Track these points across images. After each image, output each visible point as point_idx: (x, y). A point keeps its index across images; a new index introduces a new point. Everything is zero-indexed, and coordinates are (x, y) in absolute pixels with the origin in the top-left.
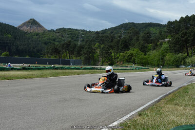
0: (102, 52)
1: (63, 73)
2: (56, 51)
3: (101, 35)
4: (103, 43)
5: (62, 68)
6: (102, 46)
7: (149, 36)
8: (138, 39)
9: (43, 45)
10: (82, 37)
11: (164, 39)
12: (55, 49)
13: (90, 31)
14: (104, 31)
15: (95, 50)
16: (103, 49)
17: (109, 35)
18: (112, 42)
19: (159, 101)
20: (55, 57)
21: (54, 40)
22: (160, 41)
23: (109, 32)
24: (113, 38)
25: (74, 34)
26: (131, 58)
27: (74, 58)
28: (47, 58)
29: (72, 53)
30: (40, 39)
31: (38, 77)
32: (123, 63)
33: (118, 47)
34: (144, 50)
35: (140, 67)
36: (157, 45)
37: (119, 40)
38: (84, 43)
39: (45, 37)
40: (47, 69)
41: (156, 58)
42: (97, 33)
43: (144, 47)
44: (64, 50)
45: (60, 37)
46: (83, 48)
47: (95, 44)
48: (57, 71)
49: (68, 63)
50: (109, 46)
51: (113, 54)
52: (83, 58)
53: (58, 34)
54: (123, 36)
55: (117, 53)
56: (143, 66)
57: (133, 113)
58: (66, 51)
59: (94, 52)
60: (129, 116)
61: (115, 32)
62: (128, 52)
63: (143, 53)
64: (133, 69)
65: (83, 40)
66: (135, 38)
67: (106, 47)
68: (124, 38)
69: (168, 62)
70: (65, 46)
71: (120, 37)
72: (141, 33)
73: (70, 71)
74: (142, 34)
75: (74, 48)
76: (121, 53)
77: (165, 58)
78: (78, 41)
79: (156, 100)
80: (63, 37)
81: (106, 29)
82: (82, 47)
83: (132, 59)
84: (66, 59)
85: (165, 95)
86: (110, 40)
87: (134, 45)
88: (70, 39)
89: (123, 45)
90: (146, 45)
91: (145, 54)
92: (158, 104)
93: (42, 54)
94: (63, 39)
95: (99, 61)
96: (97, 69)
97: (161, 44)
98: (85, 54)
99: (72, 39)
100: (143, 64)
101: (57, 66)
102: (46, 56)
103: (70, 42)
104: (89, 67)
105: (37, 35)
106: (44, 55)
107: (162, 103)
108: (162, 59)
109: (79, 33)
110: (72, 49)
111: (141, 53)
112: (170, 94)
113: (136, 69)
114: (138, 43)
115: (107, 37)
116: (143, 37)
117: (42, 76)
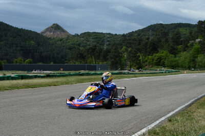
0: (129, 56)
1: (89, 79)
2: (81, 57)
3: (128, 38)
4: (130, 47)
5: (88, 74)
6: (129, 49)
7: (179, 37)
8: (167, 41)
9: (68, 51)
10: (108, 41)
11: (194, 40)
12: (80, 54)
13: (116, 35)
14: (131, 34)
15: (122, 54)
16: (130, 52)
17: (136, 38)
18: (139, 44)
19: (190, 105)
20: (81, 62)
21: (79, 45)
22: (191, 42)
23: (136, 35)
24: (140, 40)
25: (99, 38)
26: (160, 62)
27: (100, 63)
28: (72, 64)
29: (98, 58)
30: (64, 44)
31: (62, 84)
32: (152, 67)
33: (146, 49)
34: (174, 52)
35: (170, 70)
36: (187, 46)
37: (147, 43)
38: (110, 47)
39: (69, 42)
40: (72, 75)
41: (187, 60)
42: (124, 35)
43: (174, 49)
44: (89, 55)
45: (85, 42)
46: (110, 52)
47: (122, 47)
48: (82, 77)
49: (94, 68)
50: (136, 49)
51: (141, 58)
52: (109, 63)
53: (82, 39)
54: (151, 38)
55: (145, 56)
56: (173, 69)
57: (163, 119)
58: (92, 56)
59: (121, 56)
60: (158, 122)
61: (142, 34)
62: (157, 54)
63: (173, 56)
64: (162, 73)
65: (109, 44)
66: (163, 40)
67: (134, 50)
68: (152, 40)
69: (200, 64)
70: (91, 50)
71: (148, 39)
72: (170, 34)
73: (96, 76)
74: (170, 36)
75: (100, 52)
76: (149, 56)
77: (196, 59)
78: (103, 45)
79: (187, 104)
80: (88, 41)
81: (133, 32)
82: (108, 51)
83: (162, 62)
84: (92, 64)
85: (196, 98)
86: (138, 43)
87: (163, 46)
88: (95, 44)
89: (151, 48)
90: (175, 47)
91: (175, 57)
92: (189, 109)
93: (66, 60)
94: (88, 43)
95: (126, 65)
96: (125, 74)
97: (192, 45)
98: (112, 58)
99: (98, 43)
100: (173, 66)
101: (82, 72)
102: (71, 61)
103: (96, 46)
104: (116, 72)
105: (61, 40)
106: (69, 60)
107: (193, 108)
108: (193, 60)
109: (105, 36)
110: (97, 54)
111: (171, 55)
112: (202, 97)
113: (165, 72)
114: (167, 44)
115: (134, 40)
116: (172, 38)
117: (67, 83)
